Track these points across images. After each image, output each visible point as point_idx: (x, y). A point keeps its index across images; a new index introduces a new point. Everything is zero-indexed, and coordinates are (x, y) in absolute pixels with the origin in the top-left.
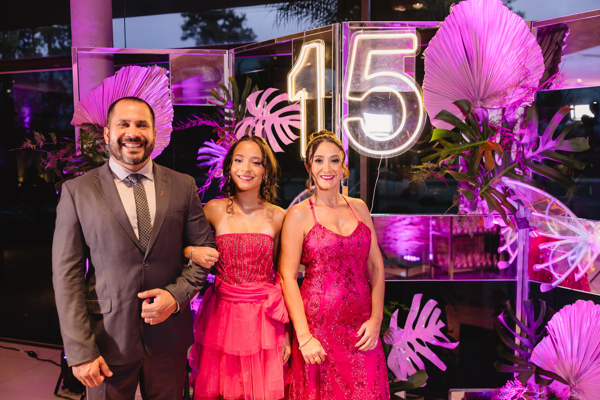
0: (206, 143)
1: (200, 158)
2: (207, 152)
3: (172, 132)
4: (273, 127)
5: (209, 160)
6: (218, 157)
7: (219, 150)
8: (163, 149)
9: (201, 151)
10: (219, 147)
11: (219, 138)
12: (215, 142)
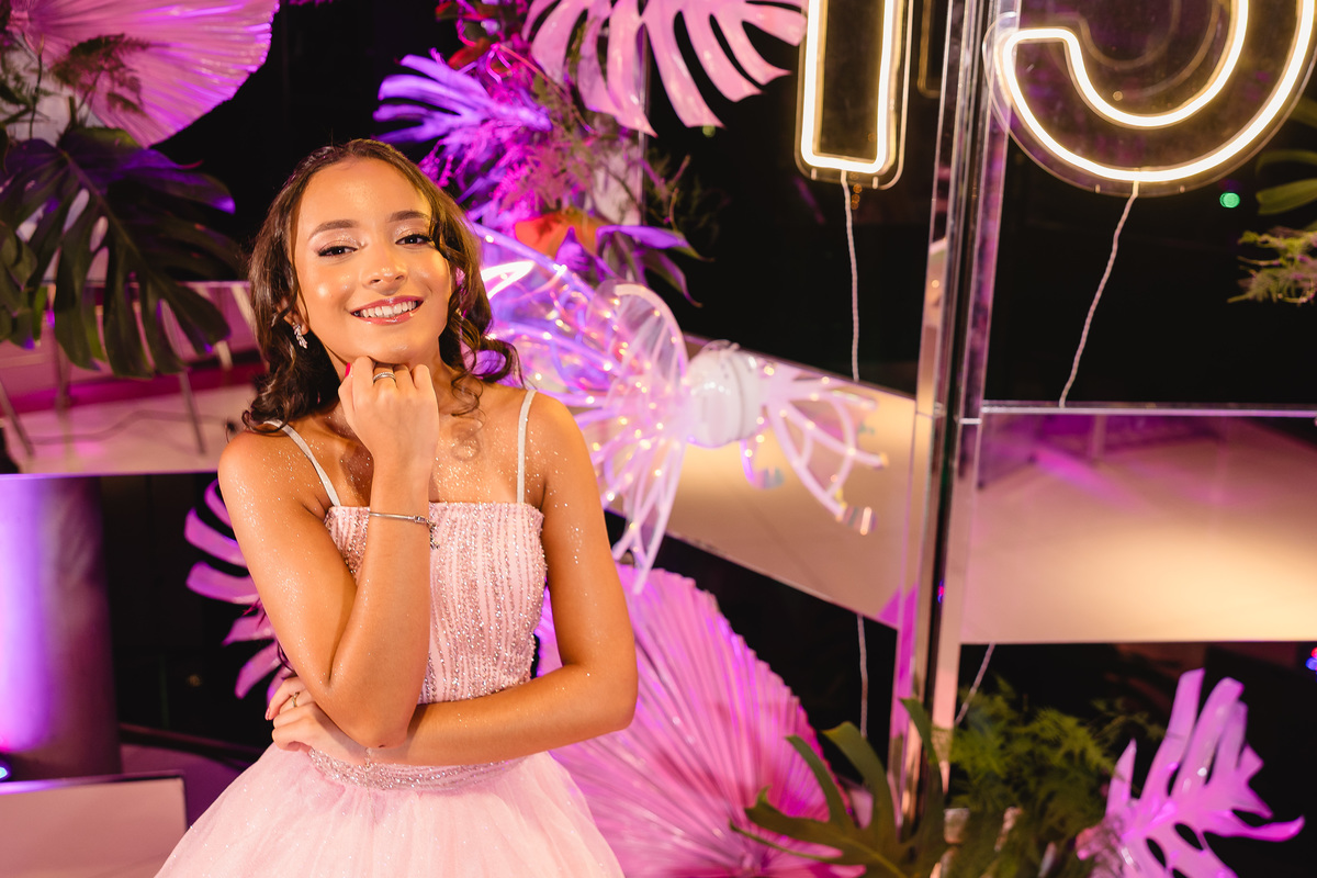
0: (409, 61)
1: (385, 113)
2: (413, 94)
3: (276, 16)
4: (679, 24)
5: (418, 122)
6: (455, 113)
7: (460, 89)
8: (241, 79)
9: (392, 87)
10: (460, 78)
11: (461, 45)
12: (446, 60)
